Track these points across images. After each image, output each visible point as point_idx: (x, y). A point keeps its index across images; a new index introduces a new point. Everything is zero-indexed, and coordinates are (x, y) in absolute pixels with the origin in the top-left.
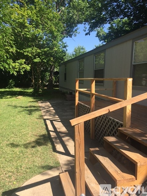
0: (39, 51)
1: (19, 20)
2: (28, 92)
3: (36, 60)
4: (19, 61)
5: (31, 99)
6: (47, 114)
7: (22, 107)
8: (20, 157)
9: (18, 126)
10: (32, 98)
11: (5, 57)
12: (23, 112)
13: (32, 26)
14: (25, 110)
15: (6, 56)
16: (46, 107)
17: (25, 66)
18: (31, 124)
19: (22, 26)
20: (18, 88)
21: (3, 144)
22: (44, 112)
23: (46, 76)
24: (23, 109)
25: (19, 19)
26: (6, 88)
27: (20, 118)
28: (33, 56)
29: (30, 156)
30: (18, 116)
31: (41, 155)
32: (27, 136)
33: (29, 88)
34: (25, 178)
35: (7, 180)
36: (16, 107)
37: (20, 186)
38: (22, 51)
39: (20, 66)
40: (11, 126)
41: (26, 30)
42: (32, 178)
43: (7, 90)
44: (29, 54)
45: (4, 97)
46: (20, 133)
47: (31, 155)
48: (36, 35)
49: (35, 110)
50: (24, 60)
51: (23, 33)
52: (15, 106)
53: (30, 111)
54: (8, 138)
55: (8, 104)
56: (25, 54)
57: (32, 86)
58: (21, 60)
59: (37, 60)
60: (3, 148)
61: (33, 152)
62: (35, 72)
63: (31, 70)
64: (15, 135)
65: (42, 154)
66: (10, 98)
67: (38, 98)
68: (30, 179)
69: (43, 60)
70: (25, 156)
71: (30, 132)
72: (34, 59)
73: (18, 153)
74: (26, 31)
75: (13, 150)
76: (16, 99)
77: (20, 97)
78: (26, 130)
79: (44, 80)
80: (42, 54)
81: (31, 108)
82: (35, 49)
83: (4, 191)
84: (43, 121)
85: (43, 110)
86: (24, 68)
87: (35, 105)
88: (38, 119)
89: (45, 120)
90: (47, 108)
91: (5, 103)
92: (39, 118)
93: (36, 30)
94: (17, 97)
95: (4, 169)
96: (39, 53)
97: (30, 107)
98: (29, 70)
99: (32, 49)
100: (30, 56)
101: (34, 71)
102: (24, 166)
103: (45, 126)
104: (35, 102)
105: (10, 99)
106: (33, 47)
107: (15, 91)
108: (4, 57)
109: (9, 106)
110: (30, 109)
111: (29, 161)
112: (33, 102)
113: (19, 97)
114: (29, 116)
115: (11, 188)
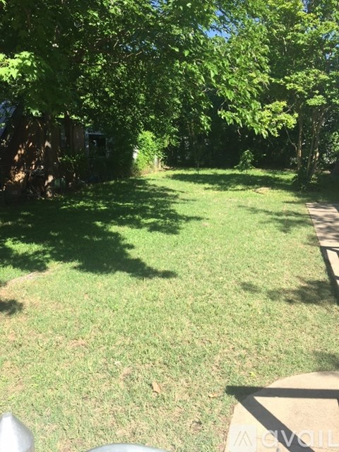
0: (323, 76)
1: (284, 6)
2: (282, 180)
3: (312, 102)
4: (270, 106)
5: (288, 196)
6: (330, 235)
7: (267, 212)
8: (264, 323)
9: (259, 252)
10: (292, 193)
11: (249, 95)
12: (271, 225)
13: (314, 16)
14: (276, 220)
15: (250, 92)
16: (327, 219)
17: (283, 118)
18: (289, 253)
19: (290, 18)
20: (260, 170)
21: (228, 286)
22: (321, 229)
23: (332, 143)
24: (270, 216)
25: (283, 3)
26: (234, 169)
27: (263, 237)
28: (306, 91)
29: (287, 326)
30: (260, 232)
31: (315, 331)
32: (279, 280)
33: (285, 171)
34: (276, 371)
35: (235, 362)
36: (254, 210)
37: (263, 386)
38: (281, 80)
39: (273, 118)
40: (245, 250)
41: (298, 26)
42: (292, 377)
43: (237, 172)
44: (297, 86)
45: (230, 186)
46: (264, 269)
47: (289, 324)
48: (321, 36)
49: (299, 222)
50: (284, 103)
51: (289, 37)
52: (252, 208)
53: (287, 223)
54: (239, 276)
55: (238, 202)
56: (288, 88)
57: (294, 167)
58: (277, 102)
59: (317, 101)
60: (229, 293)
61: (293, 317)
62: (306, 132)
63: (297, 125)
64: (253, 272)
65: (316, 328)
66: (242, 190)
67: (306, 194)
68: (288, 378)
69: (331, 99)
70: (275, 322)
71: (288, 272)
72: (309, 98)
73: (260, 313)
74: (297, 31)
75: (250, 303)
76: (254, 193)
77: (264, 190)
78: (278, 266)
79: (326, 152)
80: (331, 84)
81: (290, 218)
82: (314, 73)
83: (230, 384)
84: (318, 252)
85: (318, 224)
86: (282, 121)
87: (299, 212)
88: (305, 244)
89: (324, 250)
90: (331, 222)
91: (233, 200)
92: (308, 241)
93: (321, 24)
94: (258, 190)
95: (230, 339)
96: (324, 81)
97: (288, 214)
98: (293, 126)
99: (307, 74)
100: (300, 93)
101: (303, 128)
102: (272, 342)
103: (323, 265)
104: (298, 203)
105: (243, 192)
106: (311, 67)
107: (252, 176)
108: (245, 94)
109: (239, 206)
110: (288, 220)
111: (284, 336)
112: (293, 202)
113: (262, 188)
114: (284, 234)
115: (246, 383)
